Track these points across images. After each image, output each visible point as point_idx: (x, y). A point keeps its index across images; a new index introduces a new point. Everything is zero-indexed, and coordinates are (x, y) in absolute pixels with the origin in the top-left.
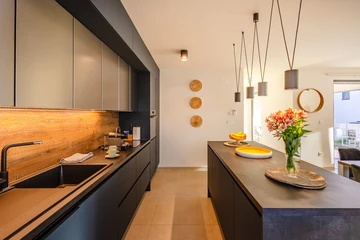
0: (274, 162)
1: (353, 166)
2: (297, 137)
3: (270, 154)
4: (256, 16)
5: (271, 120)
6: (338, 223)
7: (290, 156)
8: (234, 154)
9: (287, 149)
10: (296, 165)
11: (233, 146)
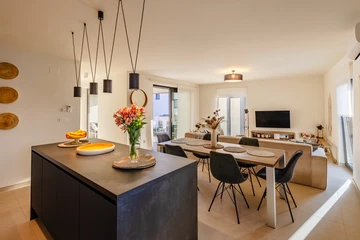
0: (116, 154)
1: (167, 145)
2: (138, 128)
3: (113, 147)
4: (101, 15)
5: (119, 115)
6: (165, 185)
7: (133, 145)
8: (74, 154)
9: (131, 139)
10: (137, 152)
11: (72, 146)
